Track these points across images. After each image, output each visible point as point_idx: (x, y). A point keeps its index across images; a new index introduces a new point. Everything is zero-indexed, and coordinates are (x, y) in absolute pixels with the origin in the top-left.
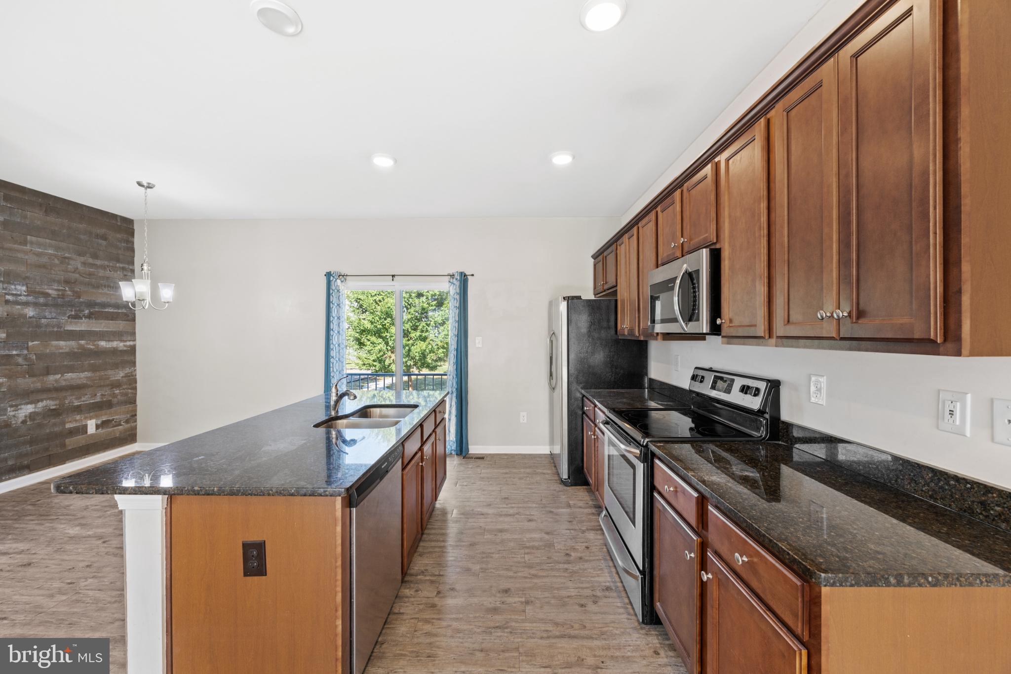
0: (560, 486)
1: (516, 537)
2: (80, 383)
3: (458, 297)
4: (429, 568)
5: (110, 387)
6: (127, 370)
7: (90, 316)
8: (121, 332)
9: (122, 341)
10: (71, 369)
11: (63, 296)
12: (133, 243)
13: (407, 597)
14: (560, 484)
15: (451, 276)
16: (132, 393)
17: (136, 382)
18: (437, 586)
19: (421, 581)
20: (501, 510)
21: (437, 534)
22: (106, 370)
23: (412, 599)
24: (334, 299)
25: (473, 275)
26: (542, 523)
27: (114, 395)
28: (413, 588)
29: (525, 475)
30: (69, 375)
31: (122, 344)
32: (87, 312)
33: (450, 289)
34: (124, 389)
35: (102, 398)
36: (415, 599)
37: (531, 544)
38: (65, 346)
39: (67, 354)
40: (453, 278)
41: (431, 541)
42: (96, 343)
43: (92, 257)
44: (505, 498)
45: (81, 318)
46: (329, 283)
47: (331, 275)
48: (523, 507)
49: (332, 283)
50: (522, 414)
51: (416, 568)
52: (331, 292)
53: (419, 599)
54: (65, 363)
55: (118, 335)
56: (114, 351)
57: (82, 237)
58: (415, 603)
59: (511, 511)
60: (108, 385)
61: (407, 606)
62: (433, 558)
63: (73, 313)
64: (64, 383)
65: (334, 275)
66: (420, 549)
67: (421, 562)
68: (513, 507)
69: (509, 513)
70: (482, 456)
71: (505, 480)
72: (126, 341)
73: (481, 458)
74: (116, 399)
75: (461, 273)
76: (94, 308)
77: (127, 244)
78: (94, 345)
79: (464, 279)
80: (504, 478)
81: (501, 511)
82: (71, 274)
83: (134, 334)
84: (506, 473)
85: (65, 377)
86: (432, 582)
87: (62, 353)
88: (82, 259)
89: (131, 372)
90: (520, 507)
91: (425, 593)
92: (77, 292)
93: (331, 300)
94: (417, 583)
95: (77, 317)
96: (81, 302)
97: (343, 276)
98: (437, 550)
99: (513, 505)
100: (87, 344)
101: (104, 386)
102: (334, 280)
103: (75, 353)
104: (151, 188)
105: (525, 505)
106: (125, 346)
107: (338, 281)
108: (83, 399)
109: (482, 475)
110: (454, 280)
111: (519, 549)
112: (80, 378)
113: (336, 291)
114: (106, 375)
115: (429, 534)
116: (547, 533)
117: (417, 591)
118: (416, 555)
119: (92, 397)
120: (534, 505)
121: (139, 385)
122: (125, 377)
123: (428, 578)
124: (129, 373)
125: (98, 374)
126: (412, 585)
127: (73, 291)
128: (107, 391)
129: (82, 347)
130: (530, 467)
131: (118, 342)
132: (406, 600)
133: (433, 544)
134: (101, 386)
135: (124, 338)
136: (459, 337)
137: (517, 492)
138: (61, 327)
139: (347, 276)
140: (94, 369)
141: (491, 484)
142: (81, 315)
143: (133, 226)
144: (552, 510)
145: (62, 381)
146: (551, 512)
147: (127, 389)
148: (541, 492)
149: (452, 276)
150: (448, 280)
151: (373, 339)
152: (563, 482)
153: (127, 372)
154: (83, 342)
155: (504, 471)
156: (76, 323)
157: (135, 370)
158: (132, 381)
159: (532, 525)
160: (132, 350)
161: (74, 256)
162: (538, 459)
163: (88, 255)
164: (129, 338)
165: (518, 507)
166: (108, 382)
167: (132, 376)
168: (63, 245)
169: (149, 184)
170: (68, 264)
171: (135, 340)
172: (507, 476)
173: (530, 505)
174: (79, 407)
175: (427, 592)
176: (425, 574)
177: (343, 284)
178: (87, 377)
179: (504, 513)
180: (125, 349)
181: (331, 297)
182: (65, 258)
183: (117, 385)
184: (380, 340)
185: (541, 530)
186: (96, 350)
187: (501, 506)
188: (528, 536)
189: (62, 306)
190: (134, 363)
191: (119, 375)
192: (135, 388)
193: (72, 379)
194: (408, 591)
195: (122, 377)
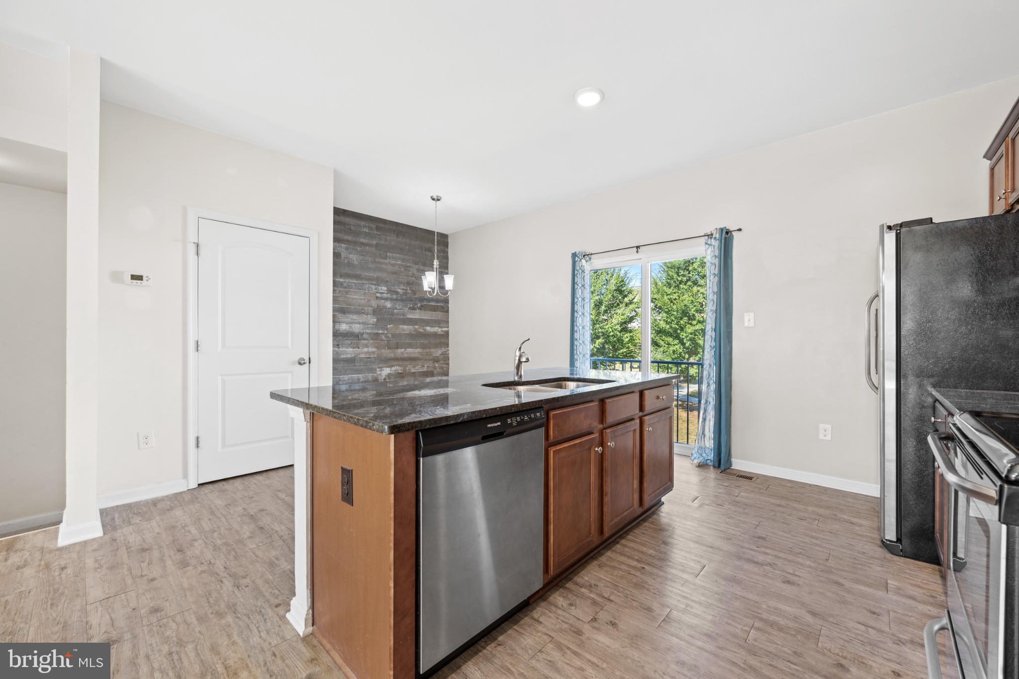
0: (880, 549)
1: (750, 596)
2: (415, 356)
3: (717, 261)
4: (601, 585)
5: (433, 361)
6: (443, 350)
7: (420, 309)
8: (440, 320)
9: (440, 327)
10: (410, 346)
11: (406, 294)
12: (447, 252)
13: (556, 606)
14: (881, 547)
15: (708, 235)
16: (446, 367)
17: (449, 360)
18: (598, 610)
19: (583, 597)
20: (744, 550)
21: (634, 550)
22: (430, 348)
23: (560, 612)
24: (578, 280)
25: (740, 230)
26: (810, 593)
27: (435, 368)
28: (569, 599)
29: (813, 516)
30: (409, 350)
31: (440, 330)
32: (419, 305)
33: (708, 253)
34: (441, 364)
35: (428, 369)
36: (564, 614)
37: (772, 618)
38: (407, 329)
39: (408, 334)
40: (711, 238)
41: (622, 554)
42: (424, 328)
43: (422, 265)
44: (759, 538)
45: (416, 310)
46: (574, 263)
47: (576, 256)
48: (785, 559)
49: (577, 263)
50: (822, 426)
51: (586, 579)
52: (576, 272)
53: (567, 615)
54: (407, 341)
55: (437, 323)
56: (435, 335)
57: (417, 251)
58: (561, 618)
59: (761, 558)
60: (431, 360)
61: (550, 617)
62: (612, 575)
63: (411, 306)
64: (406, 355)
65: (578, 255)
66: (603, 559)
67: (595, 573)
68: (767, 554)
69: (756, 559)
70: (749, 475)
71: (773, 513)
72: (442, 328)
73: (748, 477)
74: (436, 371)
75: (722, 230)
76: (424, 302)
77: (444, 254)
78: (423, 329)
79: (726, 237)
80: (772, 511)
81: (744, 553)
82: (410, 278)
83: (448, 322)
84: (780, 506)
85: (407, 351)
86: (595, 603)
87: (405, 334)
88: (417, 267)
89: (446, 351)
90: (779, 558)
91: (577, 612)
92: (413, 290)
93: (576, 281)
94: (576, 596)
95: (413, 309)
96: (416, 298)
97: (587, 256)
98: (623, 567)
99: (768, 551)
100: (419, 328)
101: (429, 360)
102: (579, 260)
103: (412, 335)
104: (440, 200)
105: (791, 557)
106: (442, 331)
107: (583, 261)
108: (417, 368)
109: (737, 499)
110: (713, 240)
111: (746, 617)
112: (415, 353)
113: (580, 271)
114: (430, 352)
115: (625, 546)
116: (814, 614)
117: (571, 605)
118: (595, 563)
119: (422, 367)
120: (808, 563)
121: (450, 362)
122: (442, 354)
123: (592, 596)
124: (444, 352)
125: (425, 351)
126: (570, 596)
127: (412, 290)
128: (430, 364)
129: (416, 330)
130: (828, 508)
131: (438, 328)
132: (554, 609)
133: (622, 559)
134: (427, 360)
135: (442, 325)
136: (718, 312)
137: (785, 535)
138: (404, 316)
139: (591, 254)
140: (423, 347)
141: (746, 513)
142: (416, 307)
143: (448, 240)
144: (842, 581)
145: (405, 354)
146: (838, 583)
147: (444, 364)
148: (833, 547)
149: (710, 236)
150: (704, 241)
151: (670, 340)
152: (886, 545)
153: (443, 351)
154: (417, 327)
155: (778, 502)
156: (413, 313)
157: (448, 350)
158: (446, 358)
159: (788, 590)
160: (447, 334)
161: (412, 265)
162: (849, 500)
163: (420, 264)
164: (445, 325)
165: (776, 556)
166: (431, 358)
167: (447, 354)
168: (406, 257)
169: (437, 196)
170: (409, 271)
171: (448, 327)
172: (778, 508)
173: (800, 560)
174: (414, 373)
175: (581, 612)
176: (592, 589)
177: (588, 263)
178: (419, 353)
179: (746, 556)
180: (442, 333)
181: (576, 277)
182: (407, 266)
183: (436, 360)
184: (676, 342)
185: (803, 604)
186: (424, 333)
187: (747, 545)
188: (773, 603)
189: (405, 300)
190: (447, 345)
191: (438, 352)
192: (448, 364)
193: (411, 353)
194: (562, 599)
195: (440, 355)
